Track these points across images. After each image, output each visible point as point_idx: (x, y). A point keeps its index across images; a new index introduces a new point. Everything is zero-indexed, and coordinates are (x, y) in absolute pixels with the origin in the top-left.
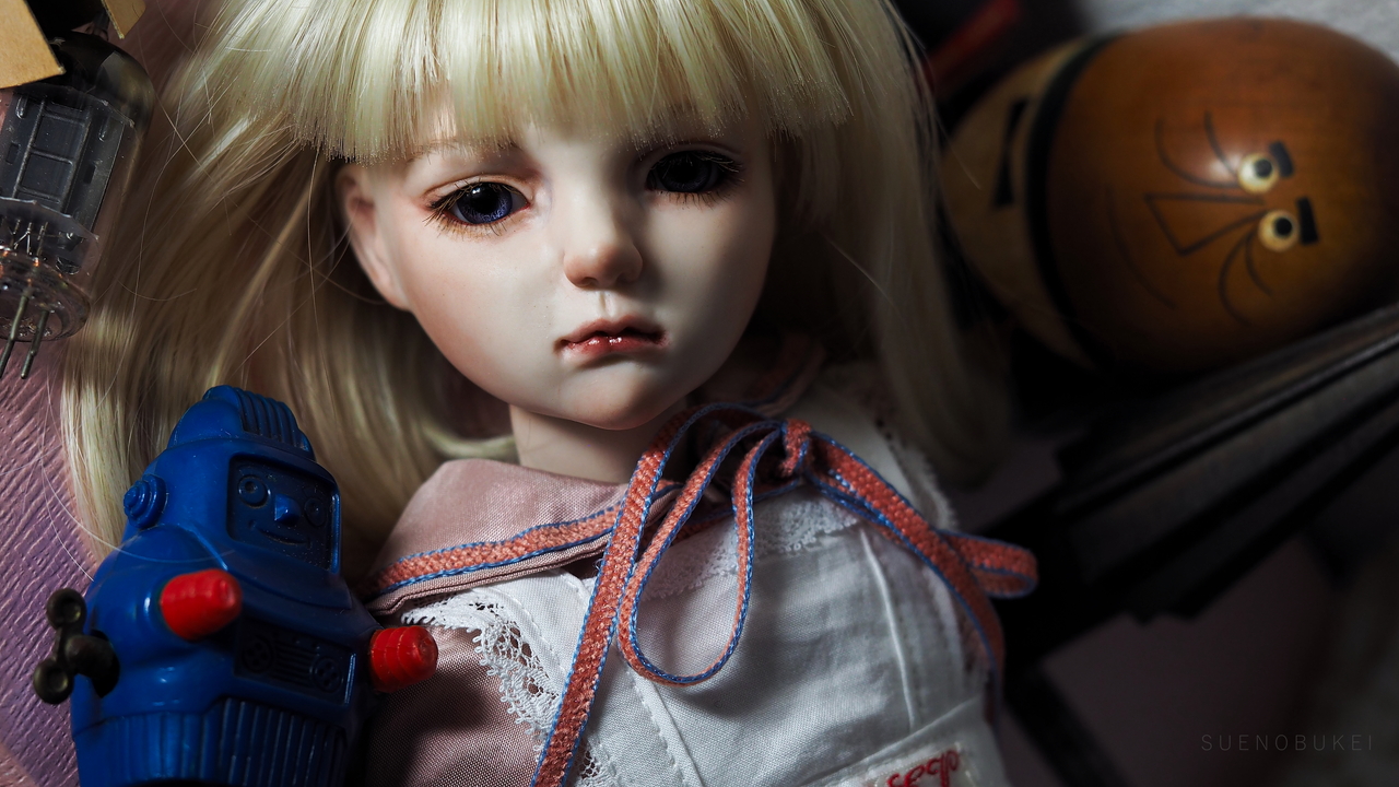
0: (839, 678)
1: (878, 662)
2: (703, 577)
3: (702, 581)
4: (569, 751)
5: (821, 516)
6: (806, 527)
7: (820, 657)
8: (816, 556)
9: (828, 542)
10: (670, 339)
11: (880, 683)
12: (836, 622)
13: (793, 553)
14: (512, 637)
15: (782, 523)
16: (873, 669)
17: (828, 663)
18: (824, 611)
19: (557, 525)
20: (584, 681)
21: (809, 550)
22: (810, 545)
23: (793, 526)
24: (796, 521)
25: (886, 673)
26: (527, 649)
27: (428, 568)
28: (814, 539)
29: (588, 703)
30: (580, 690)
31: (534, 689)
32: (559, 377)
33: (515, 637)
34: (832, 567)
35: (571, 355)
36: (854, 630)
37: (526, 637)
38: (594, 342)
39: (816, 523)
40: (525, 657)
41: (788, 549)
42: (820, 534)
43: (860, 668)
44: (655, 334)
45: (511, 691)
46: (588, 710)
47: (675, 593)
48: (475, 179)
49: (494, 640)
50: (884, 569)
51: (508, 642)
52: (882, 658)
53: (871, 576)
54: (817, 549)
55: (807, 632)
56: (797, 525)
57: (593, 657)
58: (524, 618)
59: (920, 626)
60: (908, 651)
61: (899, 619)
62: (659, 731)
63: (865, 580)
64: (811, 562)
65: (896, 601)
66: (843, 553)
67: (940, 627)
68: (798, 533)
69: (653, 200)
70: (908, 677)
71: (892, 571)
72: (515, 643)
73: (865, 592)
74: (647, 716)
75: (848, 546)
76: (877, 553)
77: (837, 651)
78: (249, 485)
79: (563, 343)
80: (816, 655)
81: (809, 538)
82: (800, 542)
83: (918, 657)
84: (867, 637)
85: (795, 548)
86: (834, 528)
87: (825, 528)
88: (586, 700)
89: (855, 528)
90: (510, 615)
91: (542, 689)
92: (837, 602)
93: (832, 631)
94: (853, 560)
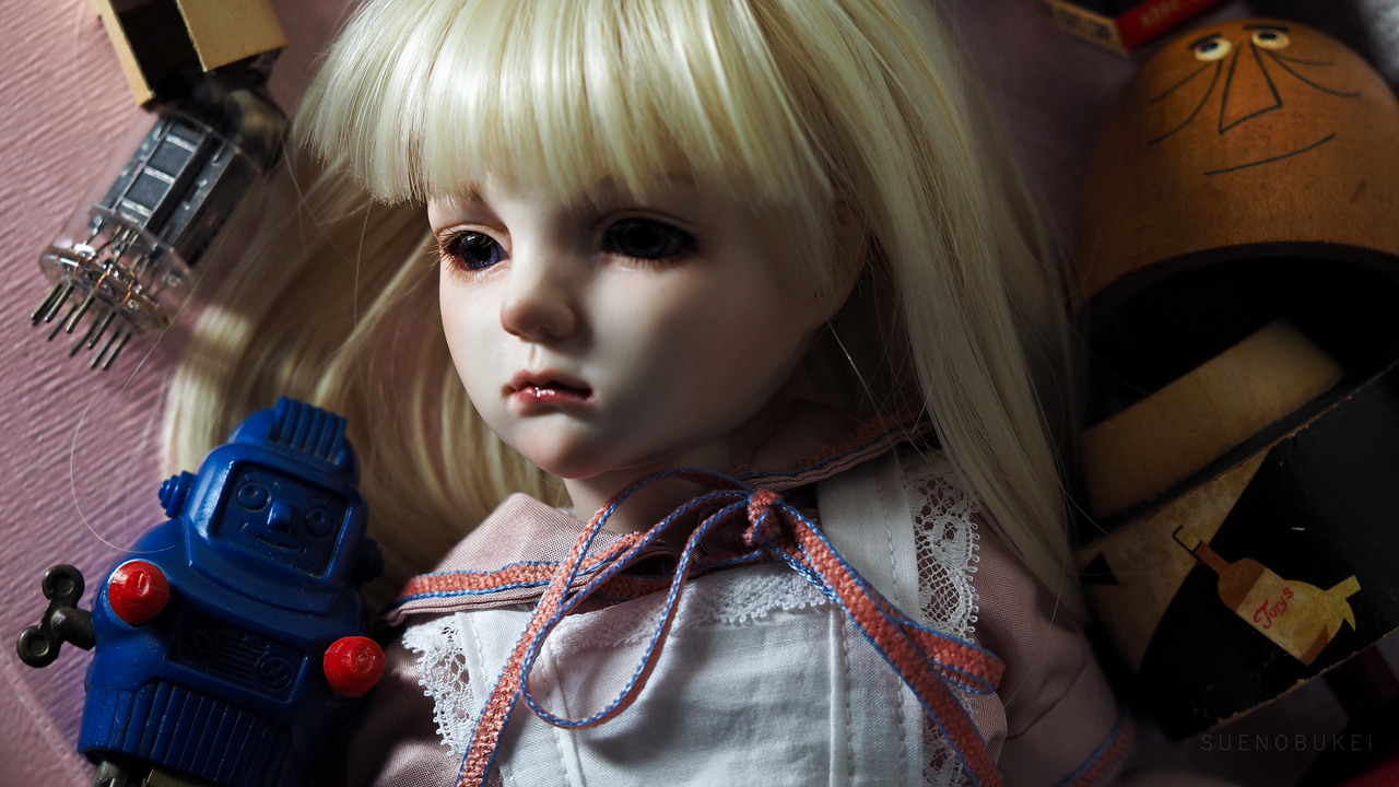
0: (756, 753)
1: (803, 743)
2: (642, 634)
3: (641, 638)
4: (479, 776)
5: (787, 592)
6: (762, 601)
7: (741, 729)
8: (763, 632)
9: (781, 619)
10: (597, 398)
11: (801, 763)
12: (762, 697)
13: (737, 623)
14: (454, 664)
15: (735, 595)
16: (794, 749)
17: (750, 734)
18: (753, 685)
19: (537, 564)
20: (496, 711)
21: (757, 623)
22: (759, 619)
23: (748, 599)
24: (754, 594)
25: (810, 756)
26: (465, 677)
27: (427, 588)
28: (766, 614)
29: (496, 734)
30: (491, 720)
31: (463, 716)
32: (508, 422)
33: (458, 663)
34: (780, 644)
35: (514, 402)
36: (784, 708)
37: (468, 665)
38: (529, 391)
39: (774, 599)
40: (461, 683)
41: (732, 620)
42: (779, 610)
43: (780, 746)
44: (586, 391)
45: (443, 713)
46: (496, 740)
47: (610, 646)
48: (463, 227)
49: (434, 663)
50: (842, 654)
51: (447, 667)
52: (812, 738)
53: (823, 657)
54: (766, 623)
55: (727, 703)
56: (753, 598)
57: (508, 690)
58: (472, 646)
59: (869, 714)
60: (846, 737)
61: (845, 704)
62: (565, 773)
63: (813, 661)
64: (756, 634)
65: (846, 685)
66: (798, 632)
67: (899, 719)
68: (751, 606)
69: (607, 262)
70: (837, 763)
71: (851, 656)
72: (454, 668)
73: (809, 671)
74: (559, 756)
75: (807, 625)
76: (841, 636)
77: (760, 726)
78: (250, 490)
79: (509, 391)
80: (736, 725)
81: (761, 611)
82: (749, 616)
83: (857, 745)
84: (798, 717)
85: (741, 621)
86: (792, 606)
87: (784, 605)
88: (495, 730)
89: (825, 609)
90: (461, 641)
91: (468, 715)
92: (770, 678)
93: (757, 705)
94: (806, 639)
